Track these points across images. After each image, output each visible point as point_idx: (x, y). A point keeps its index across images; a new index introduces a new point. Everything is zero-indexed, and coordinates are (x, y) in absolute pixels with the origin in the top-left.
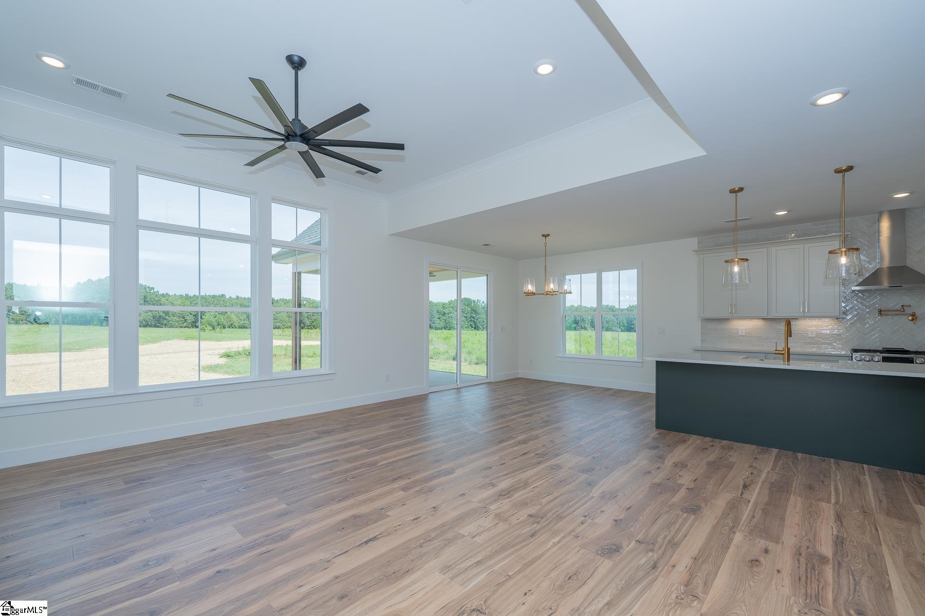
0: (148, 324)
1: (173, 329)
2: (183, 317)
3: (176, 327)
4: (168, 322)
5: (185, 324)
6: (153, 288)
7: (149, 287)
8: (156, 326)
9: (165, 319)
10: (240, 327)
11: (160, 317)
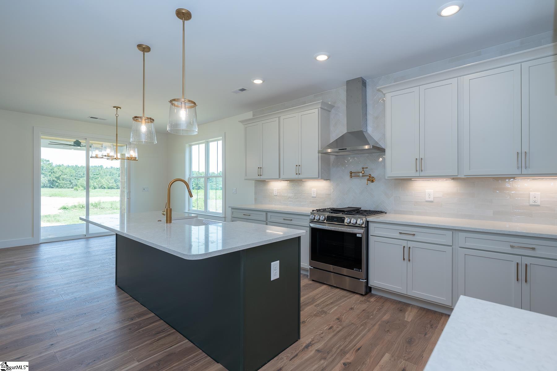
0: (45, 186)
1: (63, 189)
2: (70, 181)
3: (65, 188)
4: (59, 184)
5: (71, 186)
6: (48, 161)
7: (46, 160)
8: (50, 187)
9: (57, 182)
10: (109, 188)
11: (53, 180)
